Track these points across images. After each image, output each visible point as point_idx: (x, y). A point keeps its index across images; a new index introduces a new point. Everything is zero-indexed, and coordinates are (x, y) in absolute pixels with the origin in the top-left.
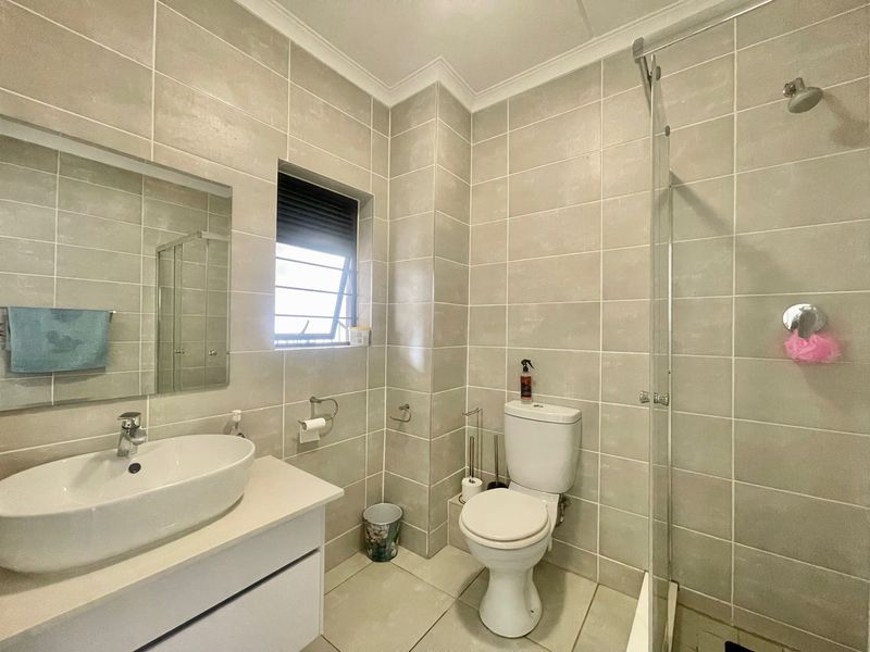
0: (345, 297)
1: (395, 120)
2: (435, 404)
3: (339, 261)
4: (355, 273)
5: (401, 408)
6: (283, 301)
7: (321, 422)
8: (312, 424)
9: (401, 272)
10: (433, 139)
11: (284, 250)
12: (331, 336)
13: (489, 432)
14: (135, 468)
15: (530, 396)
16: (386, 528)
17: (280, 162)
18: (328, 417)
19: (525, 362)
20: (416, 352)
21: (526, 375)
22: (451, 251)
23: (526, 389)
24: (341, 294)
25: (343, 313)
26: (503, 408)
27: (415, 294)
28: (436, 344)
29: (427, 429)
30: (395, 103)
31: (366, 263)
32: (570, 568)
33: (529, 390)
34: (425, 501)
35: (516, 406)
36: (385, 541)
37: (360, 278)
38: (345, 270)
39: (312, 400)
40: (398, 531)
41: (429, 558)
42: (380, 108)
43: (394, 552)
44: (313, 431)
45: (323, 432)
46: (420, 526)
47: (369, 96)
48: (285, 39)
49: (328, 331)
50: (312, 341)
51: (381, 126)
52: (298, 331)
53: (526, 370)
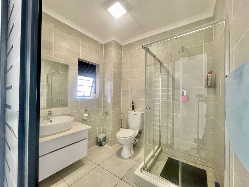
0: (93, 87)
1: (105, 47)
2: (113, 111)
3: (92, 79)
4: (95, 82)
5: (106, 112)
6: (79, 88)
7: (87, 115)
8: (85, 115)
9: (106, 82)
10: (113, 52)
11: (79, 77)
12: (90, 96)
13: (126, 118)
14: (51, 121)
15: (134, 109)
16: (102, 139)
17: (79, 58)
18: (89, 114)
19: (133, 102)
20: (109, 100)
21: (133, 105)
22: (118, 77)
23: (133, 108)
24: (92, 87)
25: (93, 91)
26: (128, 112)
27: (109, 87)
28: (113, 98)
29: (111, 117)
30: (105, 43)
31: (98, 80)
32: (142, 147)
33: (134, 108)
34: (111, 133)
35: (131, 112)
36: (102, 142)
37: (97, 83)
38: (93, 82)
39: (85, 110)
40: (105, 139)
41: (111, 146)
42: (101, 44)
43: (104, 144)
44: (86, 116)
45: (88, 117)
46: (109, 139)
47: (99, 42)
48: (80, 32)
49: (89, 95)
50: (85, 97)
51: (101, 48)
52: (82, 95)
53: (133, 104)
